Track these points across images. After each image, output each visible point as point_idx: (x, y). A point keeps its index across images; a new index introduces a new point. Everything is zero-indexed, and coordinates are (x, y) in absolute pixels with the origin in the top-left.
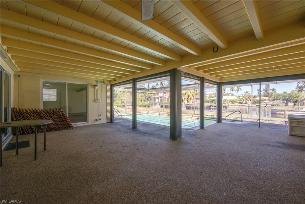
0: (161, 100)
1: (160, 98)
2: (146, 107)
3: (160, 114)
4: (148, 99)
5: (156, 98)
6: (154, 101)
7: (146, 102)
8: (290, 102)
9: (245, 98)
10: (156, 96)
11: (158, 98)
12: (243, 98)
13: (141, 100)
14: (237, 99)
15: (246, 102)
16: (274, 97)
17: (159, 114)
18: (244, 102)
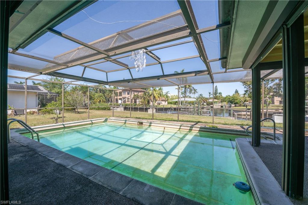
0: (125, 102)
1: (123, 99)
2: (105, 110)
3: (127, 122)
4: (109, 101)
5: (118, 99)
6: (116, 102)
7: (106, 104)
8: (233, 104)
9: (202, 100)
10: (119, 97)
11: (120, 99)
12: (201, 100)
13: (99, 101)
14: (196, 100)
15: (203, 103)
16: (222, 100)
17: (125, 123)
18: (202, 103)
